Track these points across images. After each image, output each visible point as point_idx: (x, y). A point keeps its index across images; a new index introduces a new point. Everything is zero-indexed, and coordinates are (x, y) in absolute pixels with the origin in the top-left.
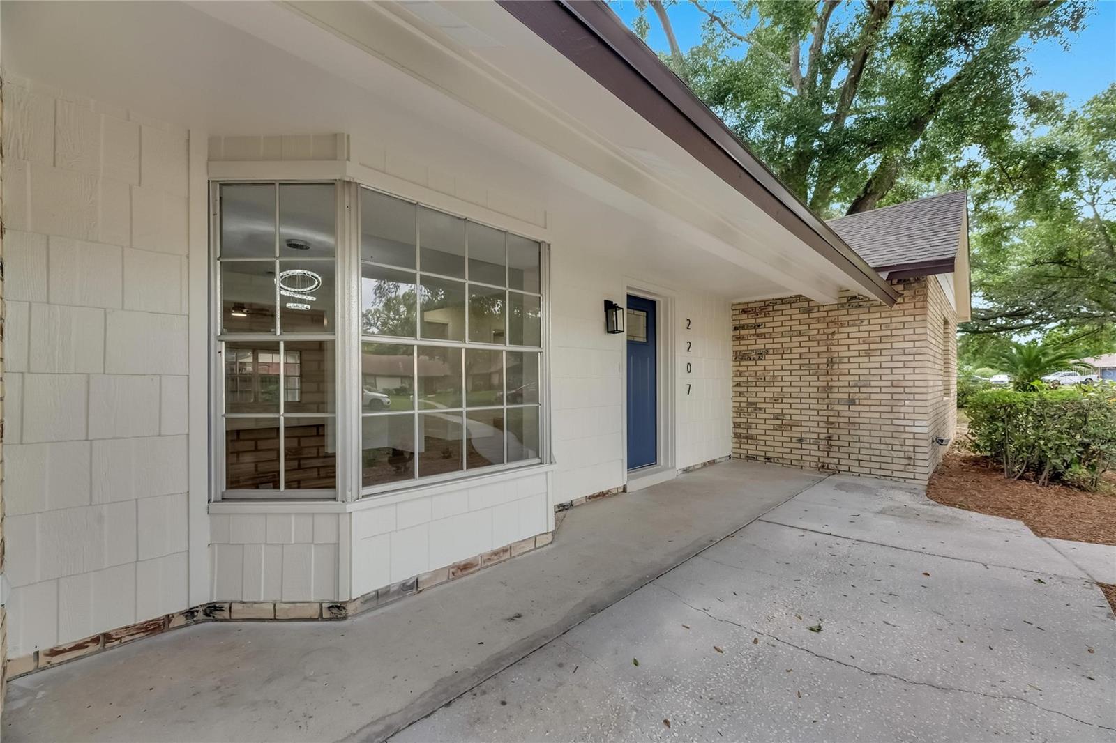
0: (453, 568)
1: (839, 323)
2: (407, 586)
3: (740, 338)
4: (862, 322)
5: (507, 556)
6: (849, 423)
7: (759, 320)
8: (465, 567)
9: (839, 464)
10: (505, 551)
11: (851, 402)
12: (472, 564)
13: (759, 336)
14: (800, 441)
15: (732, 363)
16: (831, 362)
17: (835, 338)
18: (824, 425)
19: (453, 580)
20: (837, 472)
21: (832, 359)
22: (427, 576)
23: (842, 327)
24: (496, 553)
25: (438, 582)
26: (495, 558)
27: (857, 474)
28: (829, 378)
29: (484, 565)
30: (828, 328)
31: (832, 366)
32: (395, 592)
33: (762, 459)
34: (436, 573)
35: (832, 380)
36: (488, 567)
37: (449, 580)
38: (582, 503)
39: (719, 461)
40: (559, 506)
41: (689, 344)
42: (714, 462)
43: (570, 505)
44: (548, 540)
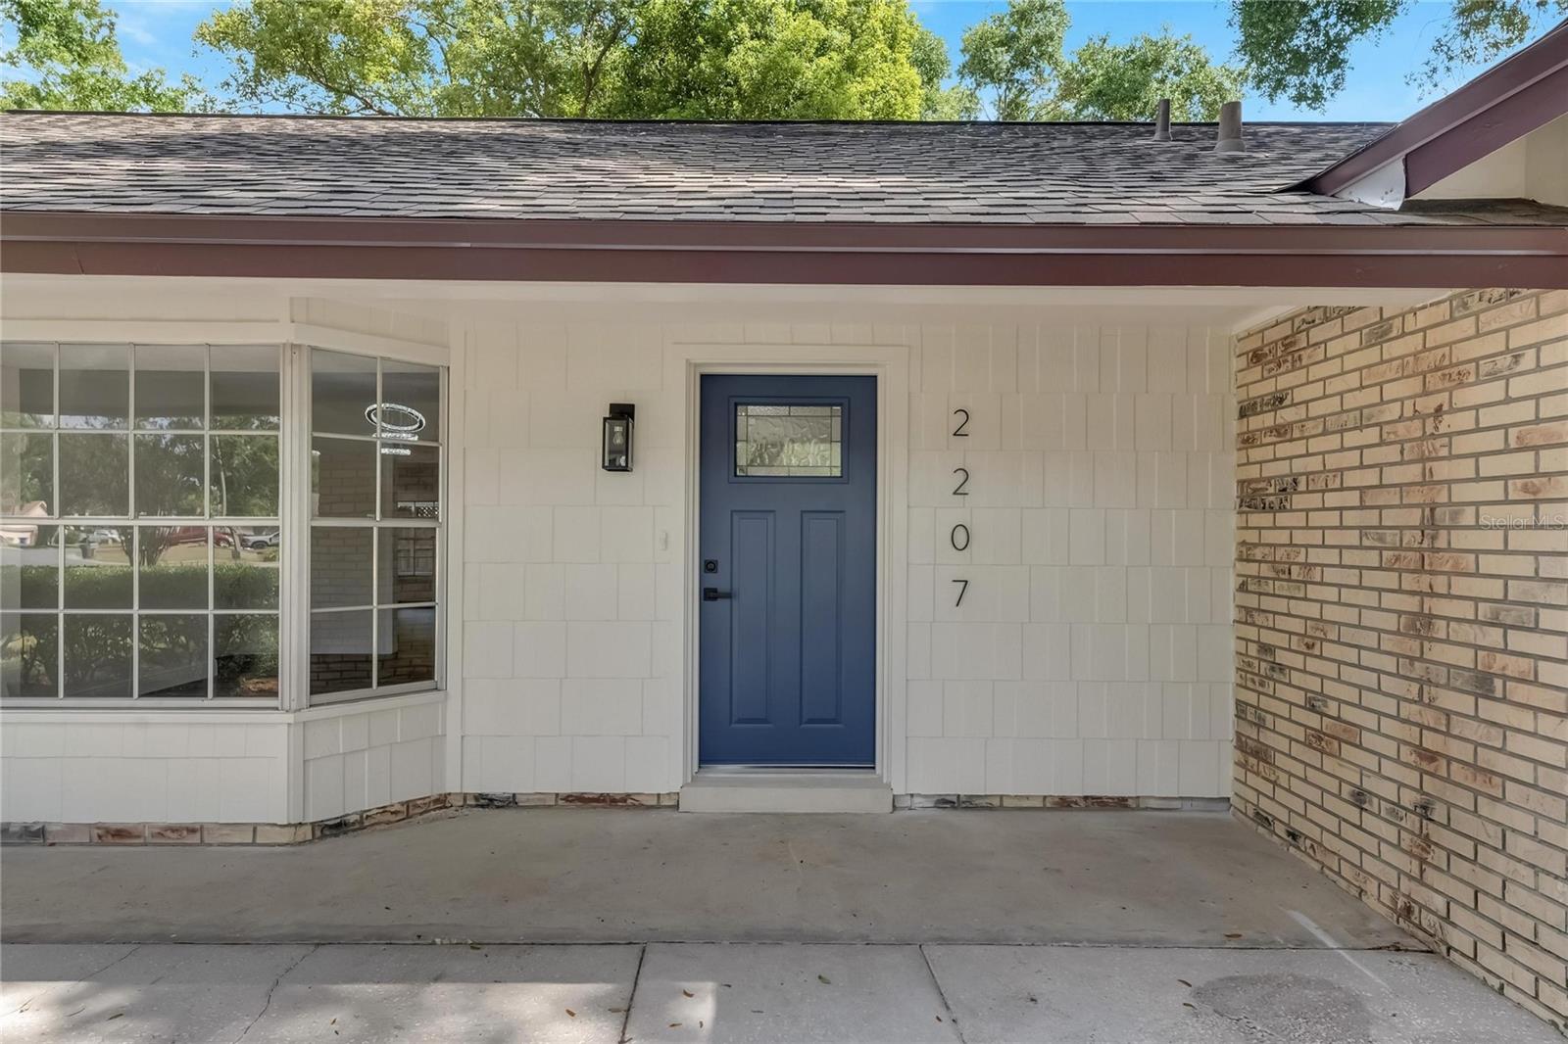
0: (98, 828)
1: (1455, 370)
2: (30, 832)
3: (1248, 441)
4: (1517, 358)
5: (195, 839)
6: (1475, 767)
7: (1284, 382)
8: (119, 834)
9: (1447, 919)
10: (192, 830)
11: (1483, 684)
12: (130, 833)
13: (1281, 432)
14: (1360, 798)
15: (1234, 520)
16: (1430, 525)
17: (1443, 429)
18: (1412, 759)
19: (97, 844)
20: (1444, 949)
21: (1432, 510)
22: (59, 828)
23: (1461, 385)
24: (174, 829)
25: (76, 840)
26: (175, 835)
27: (1496, 983)
28: (1423, 582)
29: (150, 840)
30: (1426, 393)
31: (1434, 538)
32: (15, 833)
33: (1280, 830)
34: (73, 828)
35: (1433, 594)
36: (155, 844)
37: (90, 844)
38: (542, 805)
39: (1153, 804)
40: (478, 797)
41: (961, 476)
42: (1121, 803)
43: (510, 802)
44: (286, 836)
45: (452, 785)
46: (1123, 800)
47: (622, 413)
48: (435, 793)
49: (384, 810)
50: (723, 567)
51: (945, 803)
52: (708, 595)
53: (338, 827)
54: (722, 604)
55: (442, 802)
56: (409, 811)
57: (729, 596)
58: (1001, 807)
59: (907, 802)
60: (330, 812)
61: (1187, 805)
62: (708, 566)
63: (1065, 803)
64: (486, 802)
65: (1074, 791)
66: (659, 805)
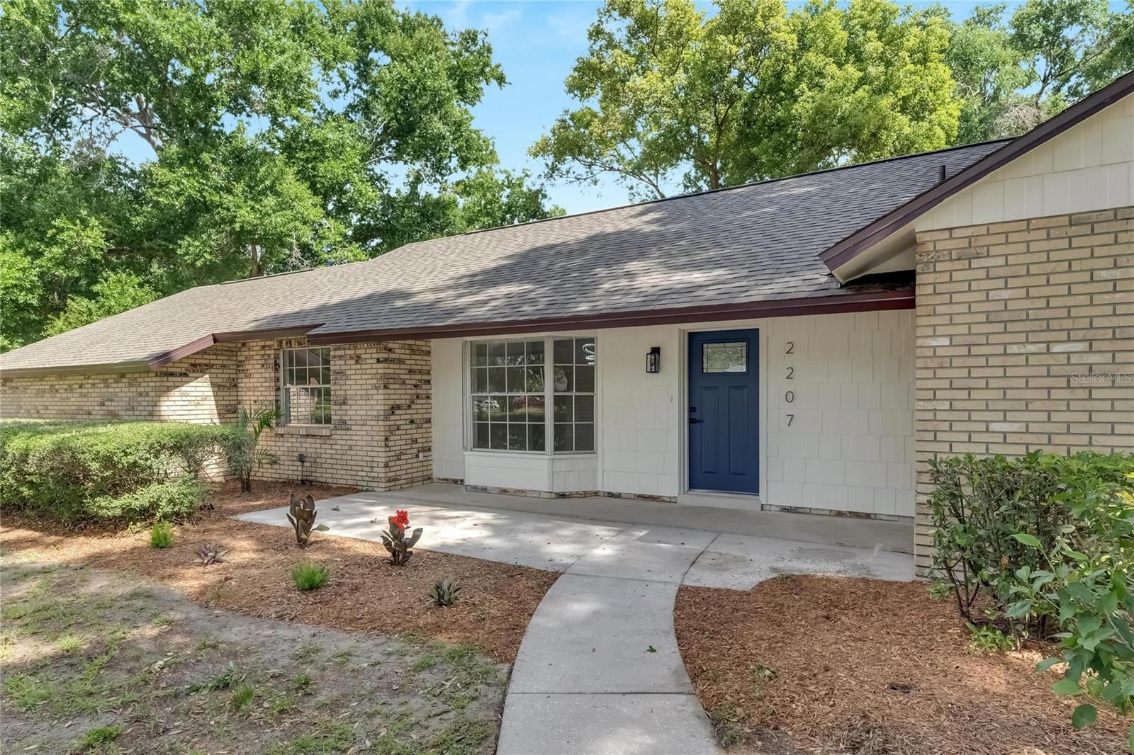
0: (500, 489)
2: (483, 488)
10: (523, 492)
12: (507, 491)
22: (490, 488)
25: (494, 492)
26: (519, 493)
29: (513, 494)
32: (480, 489)
34: (493, 488)
37: (498, 494)
38: (629, 497)
39: (883, 517)
40: (609, 493)
41: (790, 371)
42: (868, 516)
43: (619, 496)
44: (547, 496)
45: (600, 488)
46: (869, 515)
47: (656, 351)
48: (594, 490)
49: (577, 493)
50: (698, 410)
51: (785, 509)
52: (692, 421)
53: (563, 496)
54: (698, 425)
55: (596, 494)
56: (585, 495)
57: (699, 421)
58: (810, 513)
59: (768, 508)
60: (561, 490)
61: (901, 519)
62: (692, 410)
63: (840, 514)
64: (611, 495)
65: (844, 509)
66: (671, 500)
